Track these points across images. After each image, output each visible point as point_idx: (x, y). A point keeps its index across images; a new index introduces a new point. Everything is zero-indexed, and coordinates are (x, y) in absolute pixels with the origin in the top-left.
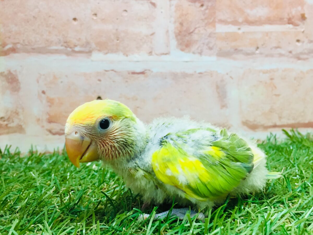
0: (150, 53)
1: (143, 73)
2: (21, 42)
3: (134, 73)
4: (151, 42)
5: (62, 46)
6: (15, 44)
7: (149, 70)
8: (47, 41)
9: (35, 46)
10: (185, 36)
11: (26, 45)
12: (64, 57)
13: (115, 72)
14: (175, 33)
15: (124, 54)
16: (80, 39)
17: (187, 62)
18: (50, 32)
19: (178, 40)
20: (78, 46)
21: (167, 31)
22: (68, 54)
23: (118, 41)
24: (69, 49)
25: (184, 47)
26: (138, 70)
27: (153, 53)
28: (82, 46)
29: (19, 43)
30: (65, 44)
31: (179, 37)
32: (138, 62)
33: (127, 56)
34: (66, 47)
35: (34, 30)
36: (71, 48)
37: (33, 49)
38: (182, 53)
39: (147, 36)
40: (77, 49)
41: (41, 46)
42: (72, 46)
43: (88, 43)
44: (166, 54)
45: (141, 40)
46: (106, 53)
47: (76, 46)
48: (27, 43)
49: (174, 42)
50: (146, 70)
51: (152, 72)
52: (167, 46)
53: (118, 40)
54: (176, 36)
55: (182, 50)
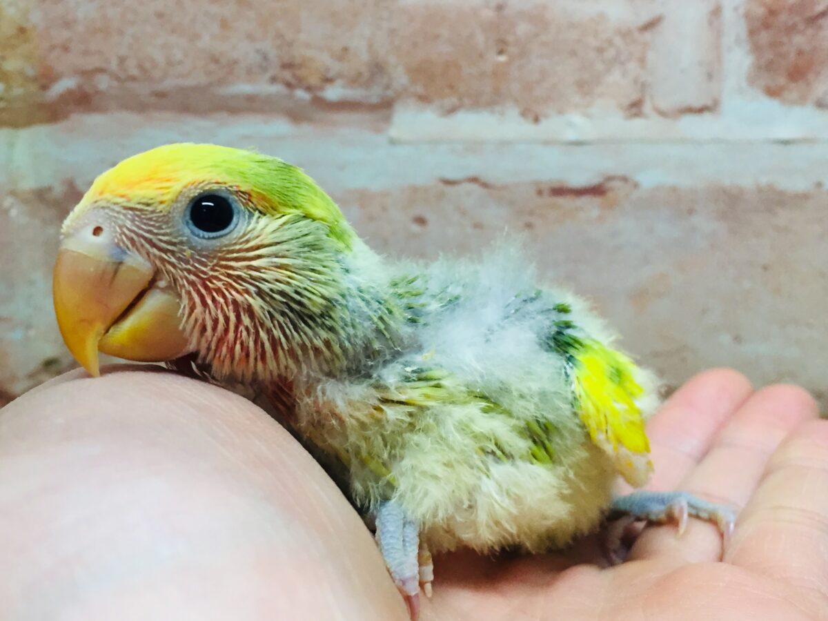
0: (635, 108)
1: (596, 191)
2: (114, 65)
3: (559, 191)
4: (642, 61)
5: (274, 80)
6: (87, 74)
7: (625, 179)
8: (216, 60)
9: (169, 84)
10: (791, 30)
11: (133, 79)
12: (281, 126)
13: (485, 185)
14: (747, 16)
15: (524, 114)
16: (346, 49)
17: (786, 143)
18: (224, 24)
19: (756, 49)
20: (339, 82)
21: (716, 12)
22: (296, 115)
23: (502, 59)
24: (301, 94)
25: (782, 80)
26: (578, 180)
27: (647, 108)
28: (354, 80)
29: (101, 70)
30: (287, 75)
31: (764, 37)
32: (579, 143)
33: (536, 120)
34: (289, 85)
35: (160, 15)
36: (309, 89)
37: (161, 95)
38: (772, 105)
39: (625, 34)
40: (333, 93)
41: (189, 82)
42: (314, 81)
43: (378, 68)
44: (701, 110)
45: (600, 50)
46: (452, 110)
47: (328, 80)
48: (134, 72)
49: (739, 60)
50: (610, 179)
51: (636, 185)
52: (710, 76)
53: (501, 52)
54: (752, 33)
55: (773, 92)
